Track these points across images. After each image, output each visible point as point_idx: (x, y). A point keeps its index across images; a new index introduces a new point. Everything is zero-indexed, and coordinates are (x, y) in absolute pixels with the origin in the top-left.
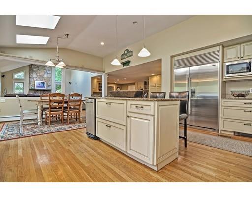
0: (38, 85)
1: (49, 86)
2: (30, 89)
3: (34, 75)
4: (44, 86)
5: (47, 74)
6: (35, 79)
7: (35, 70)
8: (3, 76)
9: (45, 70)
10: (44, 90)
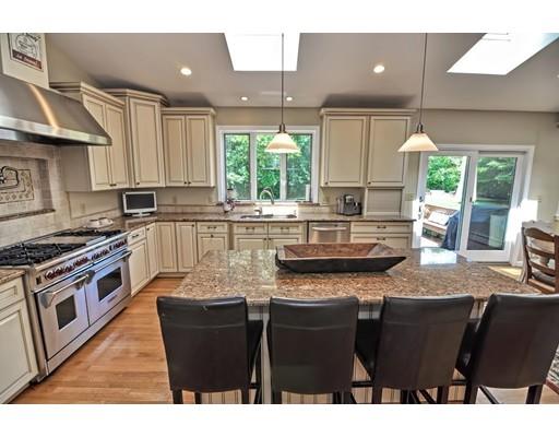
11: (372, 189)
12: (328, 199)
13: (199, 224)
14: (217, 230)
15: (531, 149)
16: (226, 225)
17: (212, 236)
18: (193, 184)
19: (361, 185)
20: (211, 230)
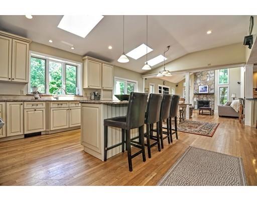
0: (201, 90)
1: (211, 89)
2: (194, 94)
3: (198, 81)
4: (206, 90)
5: (210, 77)
6: (199, 84)
7: (198, 76)
8: (177, 86)
9: (208, 74)
10: (207, 94)
11: (104, 90)
12: (86, 94)
13: (25, 103)
14: (38, 107)
15: (137, 82)
16: (44, 103)
17: (35, 110)
18: (15, 80)
19: (100, 88)
20: (34, 107)
